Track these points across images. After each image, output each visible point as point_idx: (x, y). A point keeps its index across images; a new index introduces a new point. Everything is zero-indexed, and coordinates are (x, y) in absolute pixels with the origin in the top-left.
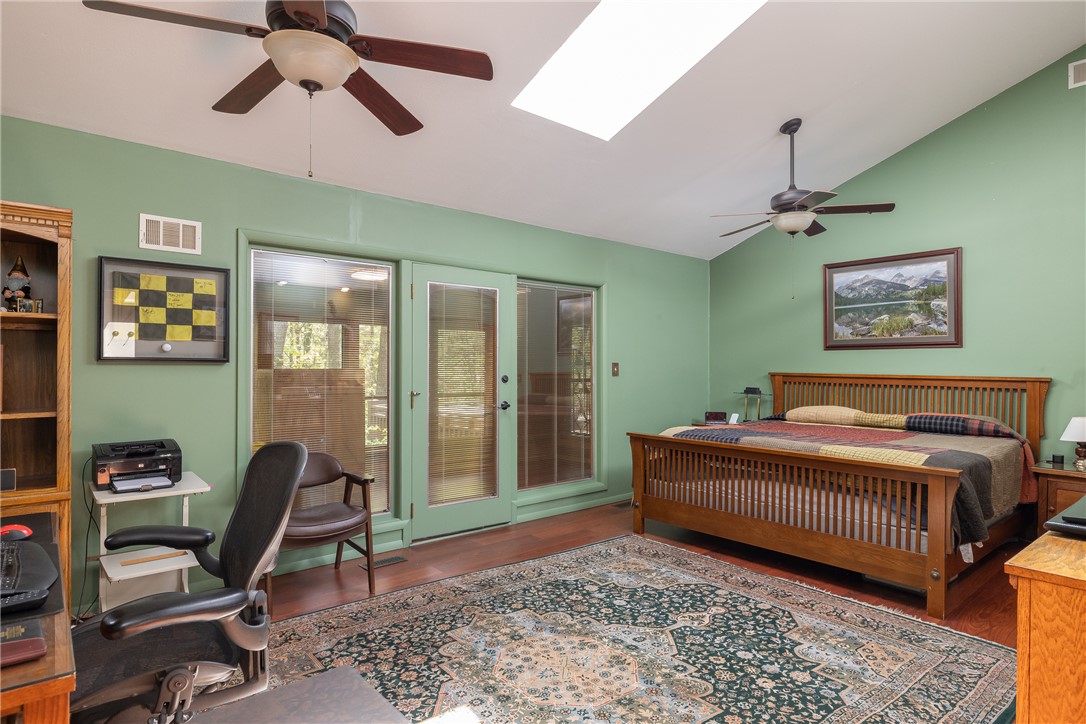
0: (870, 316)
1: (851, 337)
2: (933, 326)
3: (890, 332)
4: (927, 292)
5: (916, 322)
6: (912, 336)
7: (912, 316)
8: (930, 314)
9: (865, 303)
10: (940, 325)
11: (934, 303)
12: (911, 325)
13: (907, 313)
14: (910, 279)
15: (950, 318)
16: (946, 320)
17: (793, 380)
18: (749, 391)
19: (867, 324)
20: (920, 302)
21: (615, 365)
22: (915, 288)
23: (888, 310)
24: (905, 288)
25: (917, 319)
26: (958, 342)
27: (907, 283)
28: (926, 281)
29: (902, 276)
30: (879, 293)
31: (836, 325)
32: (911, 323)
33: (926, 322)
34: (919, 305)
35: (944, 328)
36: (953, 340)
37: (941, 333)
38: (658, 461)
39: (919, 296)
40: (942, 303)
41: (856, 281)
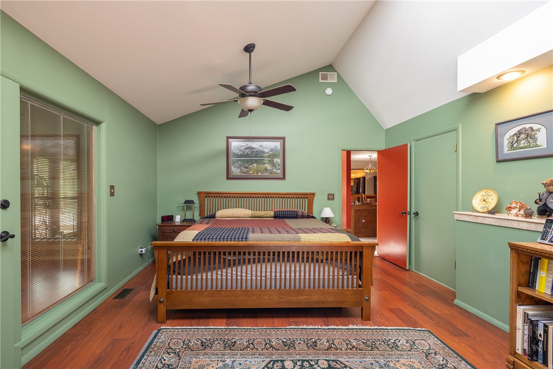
0: (248, 164)
1: (240, 174)
2: (275, 170)
3: (257, 172)
4: (272, 155)
5: (268, 168)
6: (266, 174)
7: (266, 165)
8: (274, 165)
9: (246, 157)
10: (277, 170)
11: (275, 160)
12: (266, 170)
13: (264, 164)
14: (266, 148)
15: (281, 167)
16: (279, 168)
17: (210, 195)
18: (187, 202)
19: (247, 168)
20: (270, 159)
21: (112, 187)
22: (267, 153)
23: (256, 161)
24: (264, 152)
25: (268, 167)
26: (284, 178)
27: (265, 150)
28: (272, 150)
29: (262, 146)
30: (253, 154)
31: (232, 168)
32: (266, 168)
33: (272, 168)
34: (269, 161)
35: (279, 171)
36: (282, 177)
37: (278, 174)
38: (182, 263)
39: (269, 157)
40: (278, 161)
41: (242, 146)
